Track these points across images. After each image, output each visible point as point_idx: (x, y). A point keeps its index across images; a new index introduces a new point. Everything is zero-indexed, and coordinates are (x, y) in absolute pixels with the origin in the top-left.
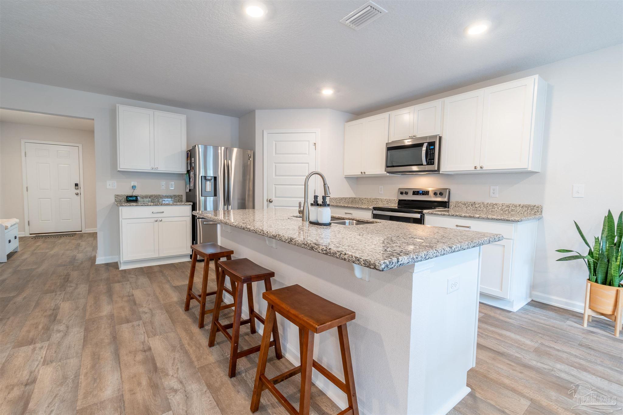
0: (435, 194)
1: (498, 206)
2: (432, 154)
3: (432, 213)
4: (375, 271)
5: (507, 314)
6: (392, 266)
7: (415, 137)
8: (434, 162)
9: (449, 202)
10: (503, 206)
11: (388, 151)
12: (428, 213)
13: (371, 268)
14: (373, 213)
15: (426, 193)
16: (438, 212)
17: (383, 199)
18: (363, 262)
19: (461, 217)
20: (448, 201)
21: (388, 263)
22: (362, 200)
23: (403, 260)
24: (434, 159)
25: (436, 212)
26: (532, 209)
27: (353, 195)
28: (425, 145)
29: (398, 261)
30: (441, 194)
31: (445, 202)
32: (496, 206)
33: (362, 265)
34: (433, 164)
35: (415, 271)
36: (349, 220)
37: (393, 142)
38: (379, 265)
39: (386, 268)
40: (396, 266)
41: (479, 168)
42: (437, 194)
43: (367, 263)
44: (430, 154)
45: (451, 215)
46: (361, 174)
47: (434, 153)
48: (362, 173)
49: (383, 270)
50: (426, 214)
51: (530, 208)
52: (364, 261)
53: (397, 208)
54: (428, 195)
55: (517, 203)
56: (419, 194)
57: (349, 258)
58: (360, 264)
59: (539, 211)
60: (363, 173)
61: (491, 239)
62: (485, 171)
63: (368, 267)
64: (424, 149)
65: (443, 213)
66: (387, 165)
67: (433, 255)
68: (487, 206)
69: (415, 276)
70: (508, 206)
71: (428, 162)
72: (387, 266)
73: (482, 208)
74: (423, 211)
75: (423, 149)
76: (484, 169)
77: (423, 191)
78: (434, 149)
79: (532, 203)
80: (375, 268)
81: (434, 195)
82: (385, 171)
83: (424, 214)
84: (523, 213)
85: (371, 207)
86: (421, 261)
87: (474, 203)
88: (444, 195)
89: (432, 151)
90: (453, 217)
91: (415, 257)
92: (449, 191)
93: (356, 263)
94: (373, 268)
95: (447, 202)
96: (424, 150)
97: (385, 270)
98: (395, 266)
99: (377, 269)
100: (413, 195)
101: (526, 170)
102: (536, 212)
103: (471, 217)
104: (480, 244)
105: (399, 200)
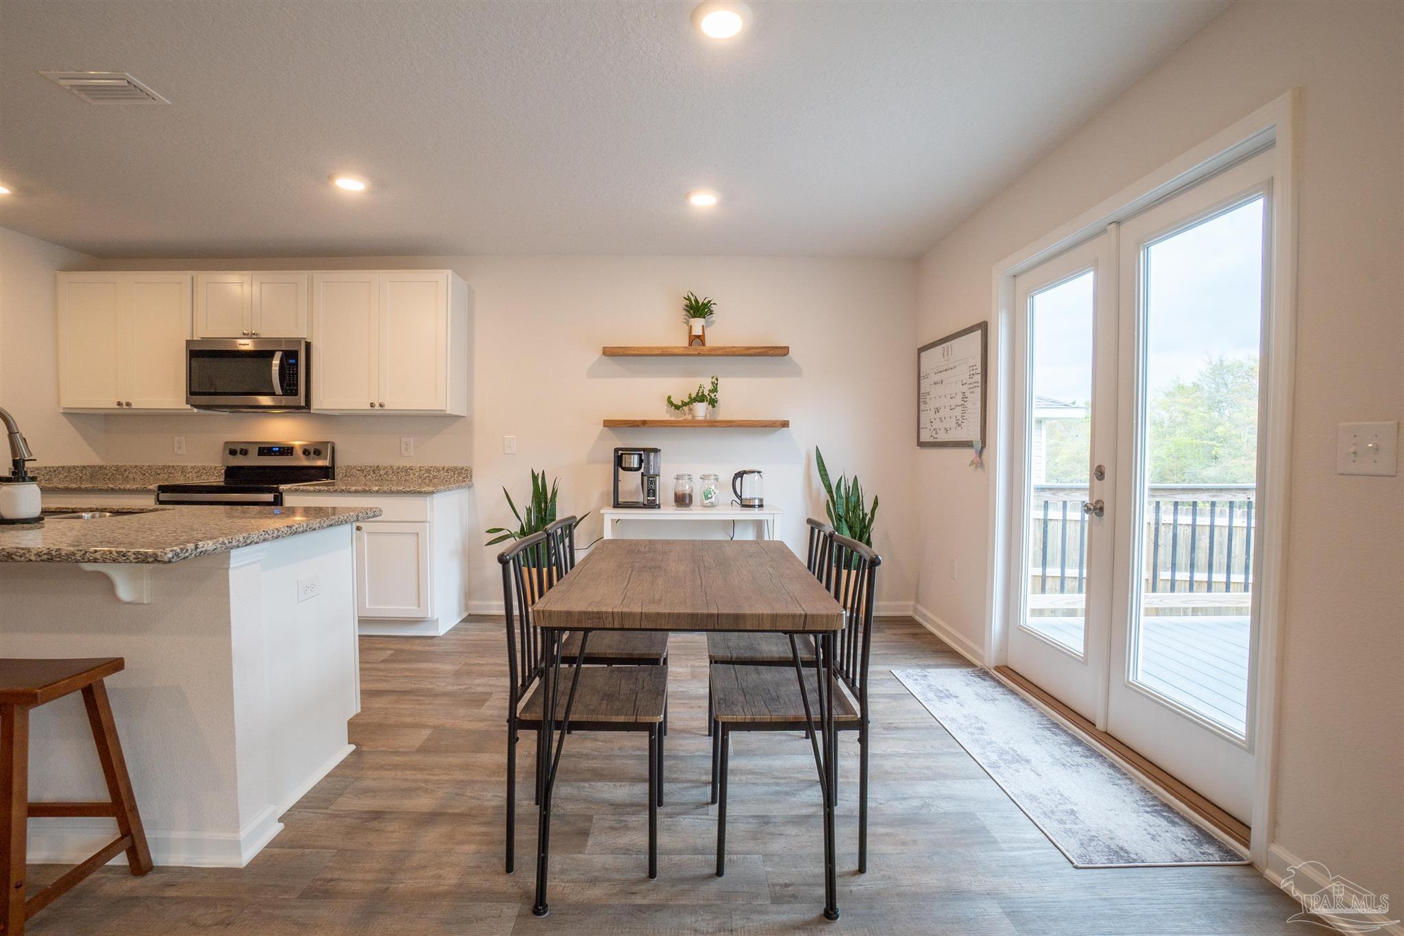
0: (306, 452)
1: (414, 471)
2: (293, 374)
3: (296, 490)
4: (156, 565)
5: (430, 641)
6: (187, 554)
7: (255, 337)
8: (297, 390)
9: (333, 467)
10: (421, 470)
11: (192, 359)
12: (290, 491)
13: (148, 563)
14: (160, 499)
15: (287, 451)
16: (308, 487)
17: (187, 467)
18: (134, 556)
19: (350, 492)
20: (330, 466)
21: (179, 550)
22: (125, 470)
23: (205, 546)
24: (297, 385)
25: (305, 488)
26: (460, 474)
27: (94, 460)
28: (278, 356)
29: (196, 548)
30: (318, 453)
31: (325, 468)
32: (411, 472)
33: (131, 562)
34: (295, 393)
35: (231, 566)
36: (91, 511)
37: (205, 340)
38: (163, 554)
39: (175, 558)
40: (193, 555)
41: (377, 407)
42: (309, 453)
43: (140, 556)
44: (290, 374)
45: (332, 490)
46: (118, 407)
47: (297, 374)
48: (119, 404)
49: (170, 562)
50: (285, 492)
51: (456, 472)
52: (134, 554)
53: (223, 484)
54: (292, 455)
55: (440, 464)
56: (273, 454)
57: (105, 557)
58: (129, 561)
59: (469, 476)
60: (124, 404)
61: (360, 514)
62: (387, 412)
63: (142, 562)
64: (276, 362)
65: (317, 488)
66: (193, 390)
67: (258, 537)
68: (398, 472)
69: (232, 574)
70: (428, 471)
71: (286, 390)
72: (177, 555)
73: (390, 476)
74: (278, 488)
75: (274, 362)
76: (386, 408)
77: (279, 448)
78: (296, 364)
79: (460, 465)
80: (156, 560)
81: (303, 454)
82: (187, 403)
83: (281, 494)
84: (448, 480)
85: (154, 487)
86: (238, 547)
87: (378, 467)
88: (322, 455)
89: (293, 368)
90: (336, 494)
91: (226, 542)
92: (333, 448)
93: (120, 560)
94: (152, 562)
95: (331, 468)
96: (276, 364)
97: (173, 560)
98: (191, 554)
99: (159, 561)
100: (259, 455)
101: (444, 412)
102: (464, 478)
103: (366, 490)
104: (341, 522)
105: (228, 467)
